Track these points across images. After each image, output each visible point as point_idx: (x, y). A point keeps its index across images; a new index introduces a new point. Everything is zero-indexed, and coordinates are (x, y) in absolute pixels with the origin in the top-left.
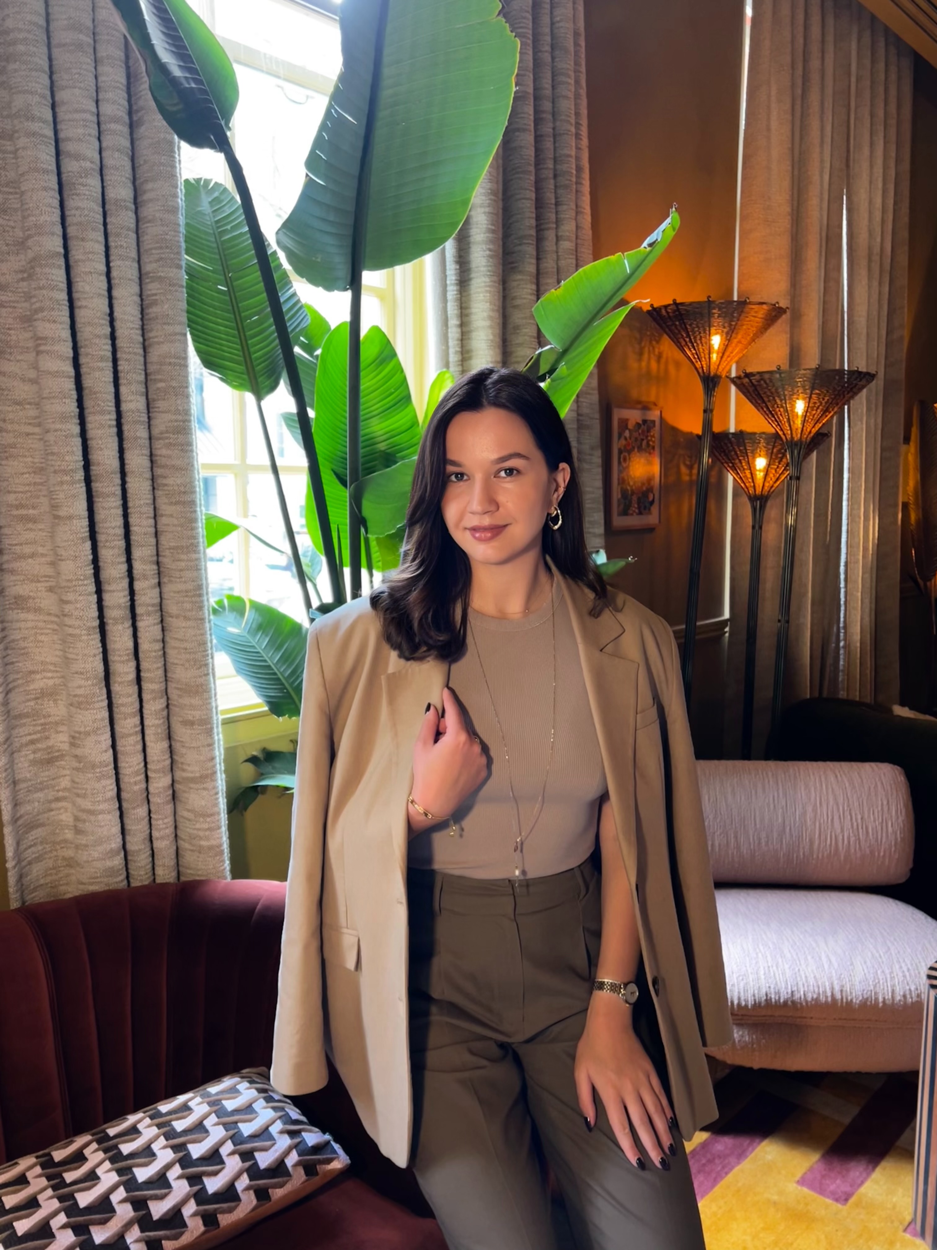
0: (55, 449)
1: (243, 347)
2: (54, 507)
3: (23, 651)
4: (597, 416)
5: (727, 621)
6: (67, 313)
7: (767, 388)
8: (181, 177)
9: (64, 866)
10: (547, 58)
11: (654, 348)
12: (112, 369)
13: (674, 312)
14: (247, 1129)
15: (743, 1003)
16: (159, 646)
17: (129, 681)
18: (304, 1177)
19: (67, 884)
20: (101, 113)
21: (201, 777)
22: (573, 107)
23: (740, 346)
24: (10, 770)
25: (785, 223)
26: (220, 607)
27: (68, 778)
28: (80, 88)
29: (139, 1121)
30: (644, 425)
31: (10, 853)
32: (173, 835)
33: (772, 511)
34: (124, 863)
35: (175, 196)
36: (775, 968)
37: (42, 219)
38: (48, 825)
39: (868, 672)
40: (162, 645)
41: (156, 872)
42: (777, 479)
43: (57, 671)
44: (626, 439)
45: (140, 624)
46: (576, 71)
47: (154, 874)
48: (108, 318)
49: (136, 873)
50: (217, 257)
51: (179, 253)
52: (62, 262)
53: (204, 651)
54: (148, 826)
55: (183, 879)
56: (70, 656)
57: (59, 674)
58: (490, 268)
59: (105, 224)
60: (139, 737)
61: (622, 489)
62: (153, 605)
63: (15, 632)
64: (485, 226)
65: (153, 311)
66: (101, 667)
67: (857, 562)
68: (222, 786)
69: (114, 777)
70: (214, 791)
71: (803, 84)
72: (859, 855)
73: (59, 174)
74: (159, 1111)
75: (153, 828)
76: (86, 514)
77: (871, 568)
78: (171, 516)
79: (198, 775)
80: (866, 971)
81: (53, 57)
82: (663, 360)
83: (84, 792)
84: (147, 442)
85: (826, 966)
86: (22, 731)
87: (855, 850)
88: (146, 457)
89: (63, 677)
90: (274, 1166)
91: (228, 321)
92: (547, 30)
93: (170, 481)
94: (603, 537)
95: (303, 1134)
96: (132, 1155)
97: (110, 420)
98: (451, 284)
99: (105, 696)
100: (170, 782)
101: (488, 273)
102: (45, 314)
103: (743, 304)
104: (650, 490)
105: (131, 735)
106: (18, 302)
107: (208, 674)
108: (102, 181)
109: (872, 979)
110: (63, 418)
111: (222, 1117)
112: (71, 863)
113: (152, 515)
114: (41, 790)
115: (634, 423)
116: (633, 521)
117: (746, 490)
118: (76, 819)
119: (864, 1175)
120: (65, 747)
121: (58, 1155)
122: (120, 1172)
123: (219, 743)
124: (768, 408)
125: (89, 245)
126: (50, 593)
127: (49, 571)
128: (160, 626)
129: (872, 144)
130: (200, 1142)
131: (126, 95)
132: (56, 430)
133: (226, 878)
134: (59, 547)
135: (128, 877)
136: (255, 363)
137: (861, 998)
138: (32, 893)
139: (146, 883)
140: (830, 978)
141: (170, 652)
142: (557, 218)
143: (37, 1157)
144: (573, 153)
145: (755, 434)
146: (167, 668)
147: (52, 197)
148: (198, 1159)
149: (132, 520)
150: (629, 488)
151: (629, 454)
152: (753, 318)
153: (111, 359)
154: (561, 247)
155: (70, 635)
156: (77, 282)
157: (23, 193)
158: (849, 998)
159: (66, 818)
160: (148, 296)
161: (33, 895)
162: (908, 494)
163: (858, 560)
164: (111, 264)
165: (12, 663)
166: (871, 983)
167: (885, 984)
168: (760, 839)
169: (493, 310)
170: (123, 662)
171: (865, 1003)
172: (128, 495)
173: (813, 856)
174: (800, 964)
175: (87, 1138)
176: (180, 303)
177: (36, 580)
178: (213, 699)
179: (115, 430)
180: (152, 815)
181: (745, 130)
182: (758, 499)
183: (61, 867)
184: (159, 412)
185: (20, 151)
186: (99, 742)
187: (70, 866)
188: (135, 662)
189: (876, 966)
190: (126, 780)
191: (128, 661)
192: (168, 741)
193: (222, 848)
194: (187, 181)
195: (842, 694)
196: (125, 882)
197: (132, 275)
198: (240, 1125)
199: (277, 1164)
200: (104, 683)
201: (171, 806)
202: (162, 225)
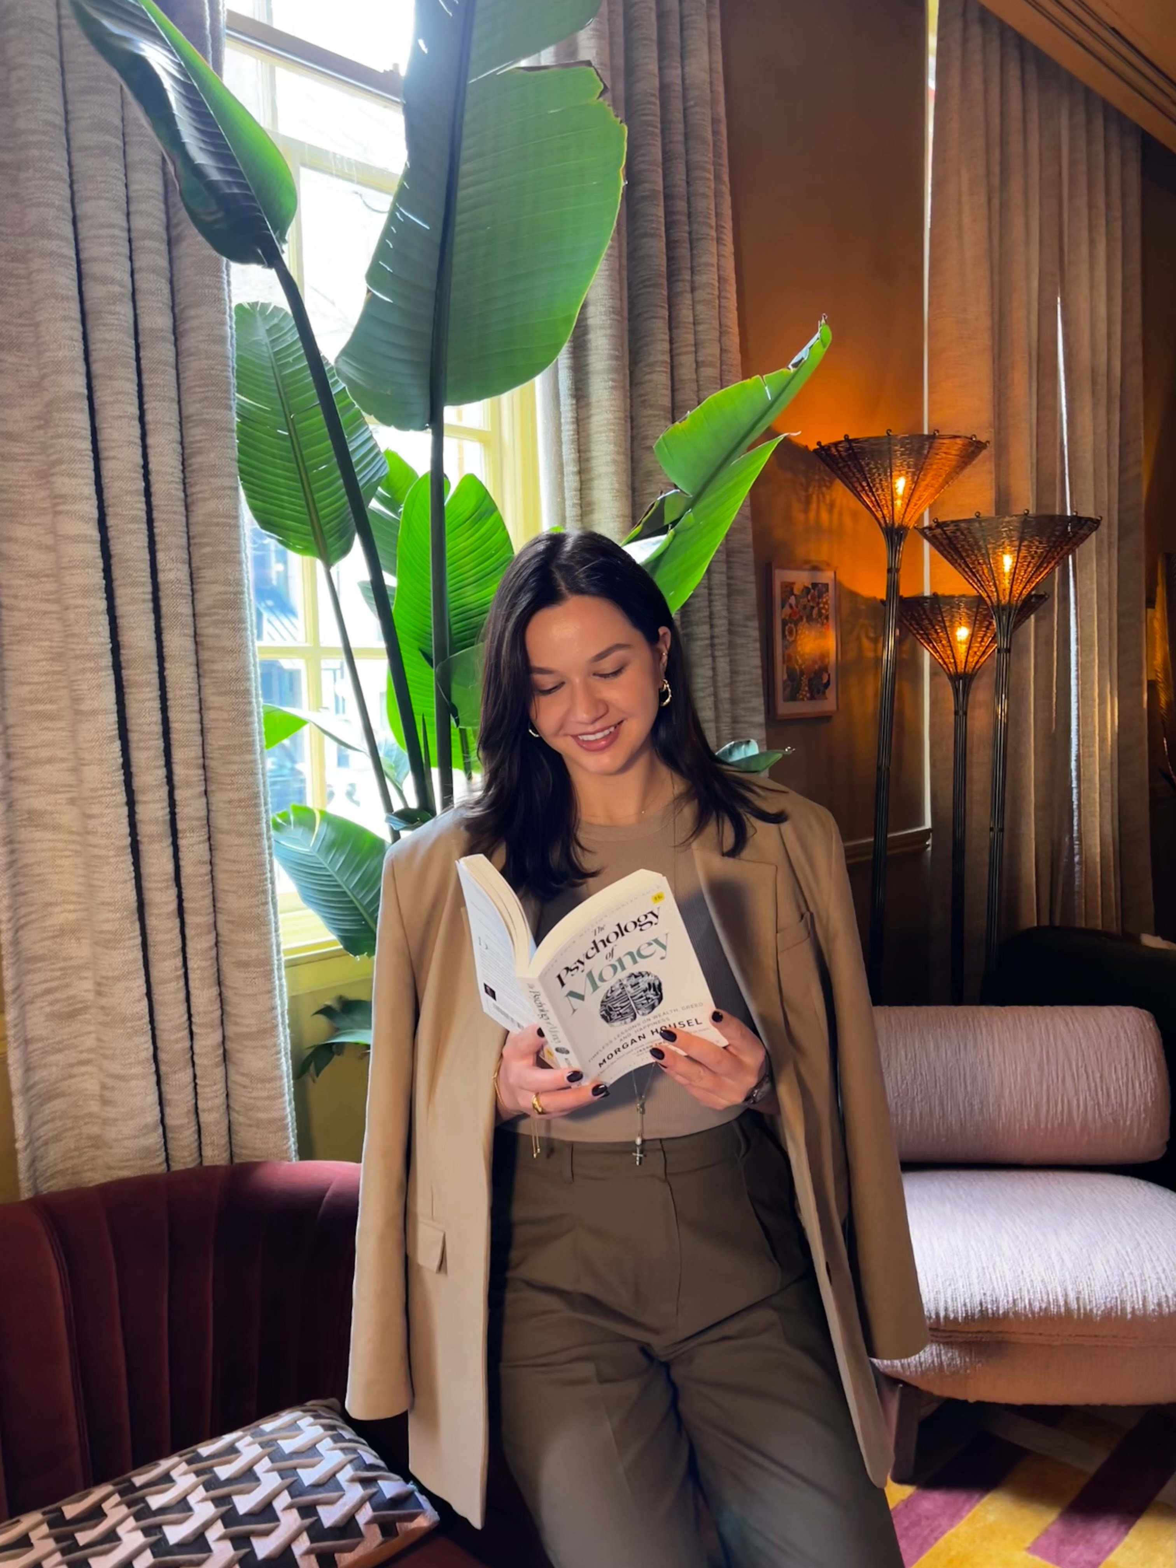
0: (76, 630)
1: (308, 505)
2: (76, 700)
3: (37, 879)
4: (752, 578)
5: (928, 831)
6: (91, 465)
7: (964, 540)
8: (230, 301)
9: (88, 1147)
10: (679, 148)
11: (824, 496)
12: (146, 532)
13: (847, 450)
14: (308, 1476)
15: (952, 1316)
16: (206, 868)
17: (168, 914)
18: (379, 1538)
19: (93, 1169)
20: (133, 227)
21: (258, 1032)
22: (713, 207)
23: (931, 490)
24: (20, 1026)
25: (984, 340)
26: (285, 821)
27: (93, 1036)
28: (106, 199)
29: (174, 1467)
30: (814, 589)
31: (20, 1130)
32: (225, 1107)
33: (981, 693)
34: (163, 1141)
35: (223, 323)
36: (991, 1269)
37: (61, 354)
38: (69, 1095)
39: (1112, 894)
40: (210, 868)
41: (204, 1154)
42: (984, 653)
43: (80, 903)
44: (791, 607)
45: (182, 842)
46: (715, 164)
47: (201, 1155)
48: (142, 471)
49: (178, 1154)
50: (277, 395)
51: (227, 391)
52: (85, 404)
53: (260, 874)
54: (193, 1095)
55: (237, 1161)
56: (96, 883)
57: (82, 906)
58: (613, 402)
59: (138, 359)
60: (182, 983)
61: (788, 668)
62: (198, 819)
63: (29, 854)
64: (606, 352)
65: (196, 461)
66: (133, 896)
67: (1091, 756)
68: (285, 1042)
69: (150, 1033)
70: (274, 1050)
71: (1002, 172)
72: (1099, 1125)
73: (82, 301)
74: (198, 1455)
75: (199, 1098)
76: (114, 708)
77: (1112, 763)
78: (220, 709)
79: (254, 1029)
80: (1109, 1273)
81: (73, 163)
82: (836, 511)
83: (111, 1052)
84: (190, 619)
85: (1058, 1268)
86: (36, 977)
87: (1094, 1118)
88: (188, 638)
89: (87, 910)
90: (342, 1524)
91: (290, 472)
92: (679, 116)
93: (218, 667)
94: (764, 727)
95: (380, 1482)
96: (162, 1510)
97: (144, 593)
98: (567, 423)
99: (138, 932)
100: (220, 1039)
101: (612, 408)
102: (64, 467)
103: (932, 437)
104: (824, 669)
105: (171, 981)
106: (32, 454)
107: (267, 903)
108: (135, 308)
109: (1118, 1283)
110: (86, 592)
111: (277, 1461)
112: (97, 1142)
113: (197, 708)
114: (60, 1051)
115: (802, 587)
116: (804, 707)
117: (945, 666)
118: (104, 1087)
119: (1114, 1539)
120: (90, 996)
121: (71, 1510)
122: (147, 1531)
123: (281, 990)
124: (968, 566)
125: (118, 385)
126: (71, 807)
127: (70, 779)
128: (207, 844)
129: (1092, 242)
130: (249, 1492)
131: (162, 206)
132: (76, 607)
133: (290, 1160)
134: (81, 749)
135: (167, 1159)
136: (323, 522)
137: (1103, 1308)
138: (48, 1181)
139: (191, 1166)
140: (1063, 1283)
141: (220, 876)
142: (695, 339)
143: (44, 1514)
144: (714, 260)
145: (953, 597)
146: (216, 895)
147: (73, 328)
148: (246, 1515)
149: (172, 715)
150: (797, 667)
151: (796, 625)
152: (944, 455)
153: (145, 520)
154: (703, 374)
155: (94, 856)
156: (104, 428)
157: (37, 325)
158: (1088, 1308)
159: (92, 1086)
160: (192, 443)
161: (48, 1184)
162: (1156, 671)
163: (1095, 752)
164: (146, 406)
165: (24, 894)
166: (1115, 1288)
167: (1134, 1289)
168: (971, 1105)
169: (618, 453)
170: (161, 890)
171: (1109, 1314)
172: (168, 684)
173: (1040, 1126)
174: (1024, 1265)
175: (107, 1488)
176: (230, 451)
177: (54, 790)
178: (274, 934)
179: (150, 605)
180: (198, 1081)
181: (931, 229)
182: (961, 678)
183: (85, 1147)
184: (205, 583)
185: (34, 274)
186: (131, 990)
187: (97, 1147)
188: (176, 889)
189: (1122, 1266)
190: (164, 1037)
191: (167, 888)
192: (217, 987)
193: (286, 1122)
194: (240, 307)
195: (1081, 923)
196: (164, 1166)
197: (171, 418)
198: (299, 1471)
199: (345, 1521)
200: (136, 916)
201: (222, 1069)
202: (207, 358)
